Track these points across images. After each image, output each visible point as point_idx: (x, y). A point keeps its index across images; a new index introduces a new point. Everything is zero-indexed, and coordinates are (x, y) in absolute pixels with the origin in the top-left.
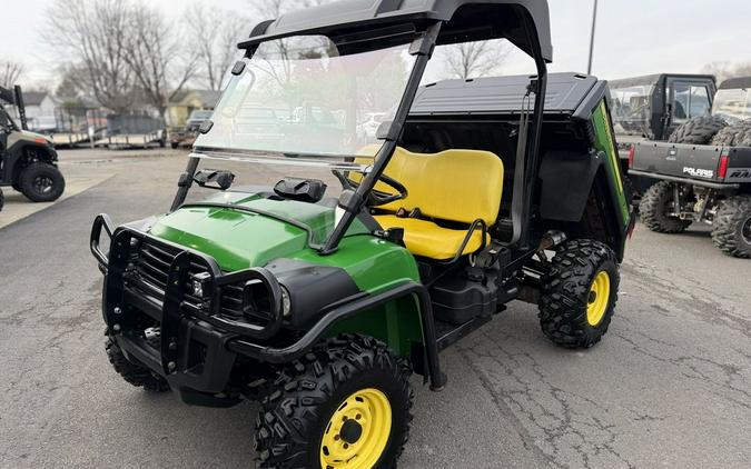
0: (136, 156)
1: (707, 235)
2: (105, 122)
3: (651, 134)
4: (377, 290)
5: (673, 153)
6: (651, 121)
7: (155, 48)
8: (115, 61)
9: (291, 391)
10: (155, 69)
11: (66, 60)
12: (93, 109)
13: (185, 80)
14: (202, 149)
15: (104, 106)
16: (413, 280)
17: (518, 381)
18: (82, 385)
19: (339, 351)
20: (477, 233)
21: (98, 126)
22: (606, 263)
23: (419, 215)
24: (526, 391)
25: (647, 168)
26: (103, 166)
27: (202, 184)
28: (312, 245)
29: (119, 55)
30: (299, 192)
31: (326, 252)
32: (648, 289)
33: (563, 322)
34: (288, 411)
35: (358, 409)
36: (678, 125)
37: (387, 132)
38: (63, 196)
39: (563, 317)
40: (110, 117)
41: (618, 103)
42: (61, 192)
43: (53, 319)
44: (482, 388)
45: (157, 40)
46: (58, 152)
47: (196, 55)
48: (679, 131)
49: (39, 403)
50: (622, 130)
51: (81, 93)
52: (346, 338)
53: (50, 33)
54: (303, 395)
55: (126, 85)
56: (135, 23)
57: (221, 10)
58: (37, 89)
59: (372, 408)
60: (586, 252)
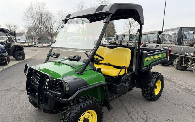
0: (44, 49)
1: (192, 71)
2: (37, 40)
3: (177, 44)
4: (93, 84)
5: (182, 48)
6: (177, 40)
7: (50, 21)
8: (41, 25)
9: (69, 110)
10: (50, 27)
11: (28, 25)
12: (34, 37)
13: (58, 30)
14: (53, 47)
15: (38, 36)
16: (103, 82)
17: (135, 109)
18: (23, 107)
19: (82, 100)
20: (123, 70)
21: (35, 42)
22: (160, 78)
23: (109, 65)
24: (137, 112)
25: (175, 53)
26: (36, 52)
27: (52, 56)
28: (77, 72)
29: (41, 24)
30: (74, 59)
31: (80, 74)
32: (174, 85)
33: (148, 94)
34: (68, 115)
35: (88, 115)
36: (184, 41)
37: (96, 43)
38: (25, 59)
39: (148, 93)
40: (38, 39)
41: (169, 35)
42: (25, 58)
43: (18, 90)
44: (125, 111)
45: (51, 19)
46: (24, 48)
47: (60, 23)
48: (184, 43)
49: (12, 111)
50: (170, 42)
51: (32, 33)
52: (85, 97)
53: (25, 18)
54: (72, 111)
55: (43, 31)
56: (45, 15)
57: (67, 12)
58: (21, 32)
59: (92, 115)
60: (154, 75)
